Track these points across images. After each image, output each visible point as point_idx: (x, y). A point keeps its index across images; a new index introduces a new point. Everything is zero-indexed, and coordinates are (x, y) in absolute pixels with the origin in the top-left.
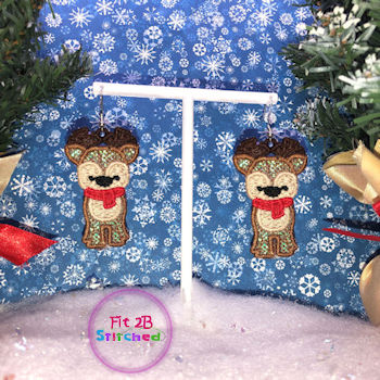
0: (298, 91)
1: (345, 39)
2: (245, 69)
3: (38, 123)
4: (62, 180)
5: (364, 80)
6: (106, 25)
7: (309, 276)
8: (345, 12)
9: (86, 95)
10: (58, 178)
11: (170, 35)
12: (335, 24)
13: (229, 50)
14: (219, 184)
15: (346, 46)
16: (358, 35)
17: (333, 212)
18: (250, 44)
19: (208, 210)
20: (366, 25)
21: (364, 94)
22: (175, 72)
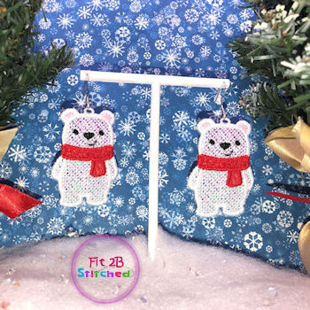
0: (243, 77)
1: (285, 32)
2: (197, 60)
3: (31, 104)
4: (48, 149)
5: (304, 64)
6: (86, 27)
7: (253, 234)
8: (285, 9)
9: (69, 82)
10: (45, 147)
11: (137, 34)
12: (277, 19)
13: (185, 45)
14: (176, 153)
15: (286, 37)
16: (297, 28)
17: (274, 179)
18: (202, 40)
19: (166, 175)
20: (304, 20)
21: (304, 77)
22: (140, 63)
